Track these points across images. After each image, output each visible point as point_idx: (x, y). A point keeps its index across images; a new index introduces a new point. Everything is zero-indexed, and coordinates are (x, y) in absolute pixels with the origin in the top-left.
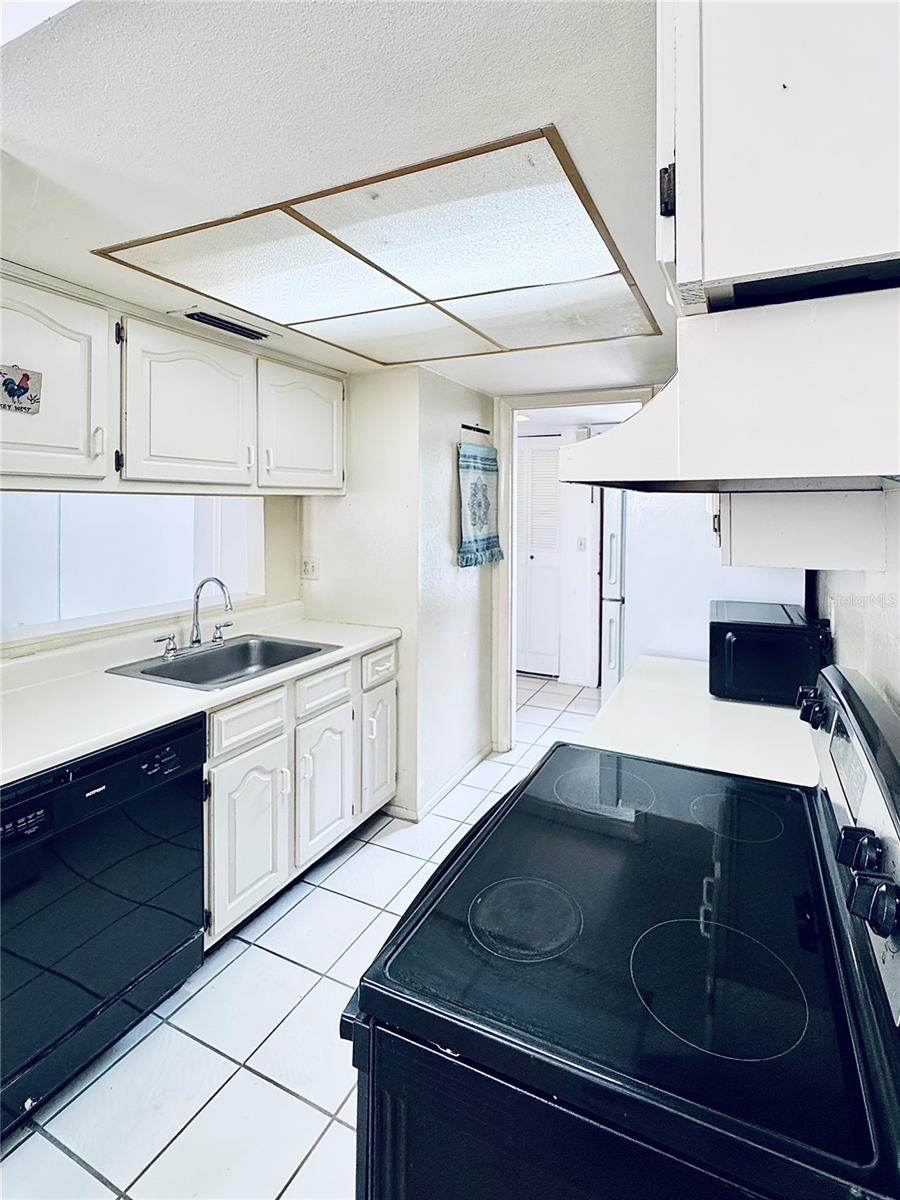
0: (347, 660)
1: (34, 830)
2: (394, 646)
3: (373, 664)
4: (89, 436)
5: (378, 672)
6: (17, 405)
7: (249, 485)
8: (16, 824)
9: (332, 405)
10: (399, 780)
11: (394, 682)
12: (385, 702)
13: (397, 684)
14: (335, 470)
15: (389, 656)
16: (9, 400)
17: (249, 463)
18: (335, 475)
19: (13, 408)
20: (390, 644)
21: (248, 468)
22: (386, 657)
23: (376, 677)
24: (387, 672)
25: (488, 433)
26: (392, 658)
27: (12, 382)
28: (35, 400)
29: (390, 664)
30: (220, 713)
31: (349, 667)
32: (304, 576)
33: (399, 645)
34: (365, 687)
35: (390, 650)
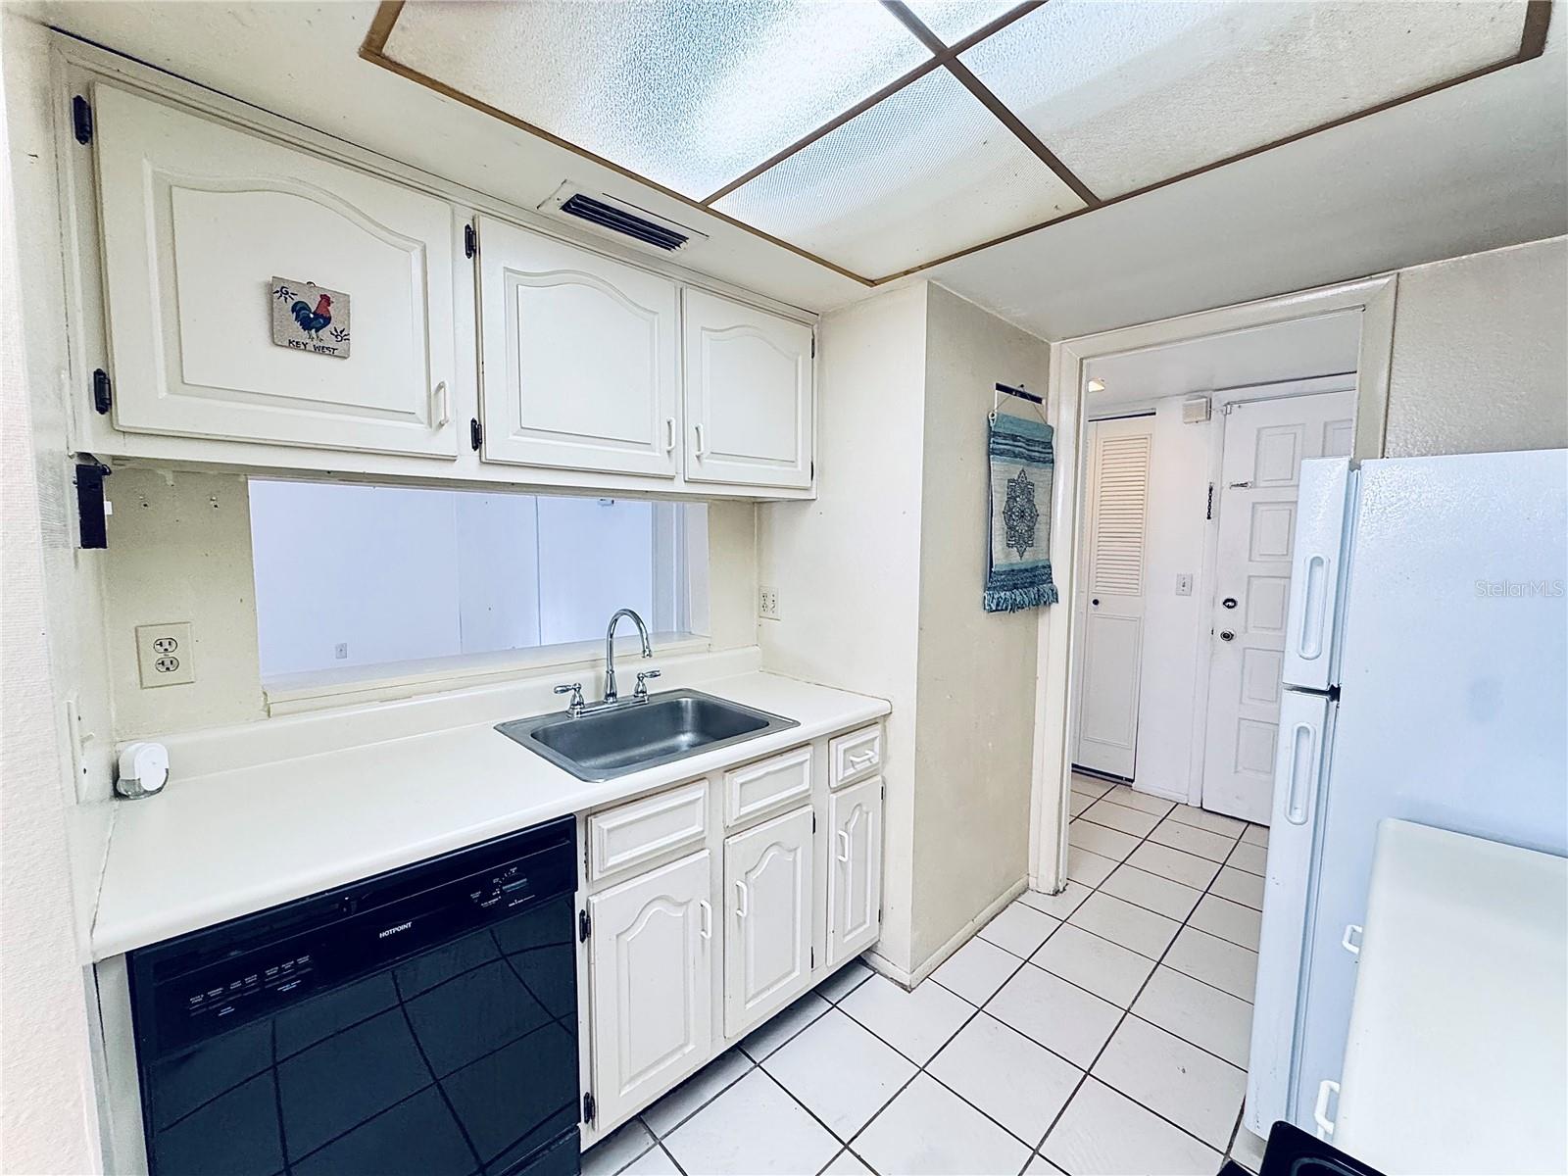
0: (806, 744)
1: (294, 985)
2: (879, 726)
3: (845, 751)
4: (429, 397)
5: (853, 764)
6: (316, 342)
7: (671, 479)
8: (262, 976)
9: (797, 361)
10: (884, 921)
11: (878, 778)
12: (864, 808)
13: (884, 783)
14: (800, 462)
15: (874, 739)
16: (302, 335)
17: (670, 444)
18: (800, 468)
19: (310, 347)
20: (873, 723)
21: (669, 452)
22: (866, 742)
23: (851, 771)
24: (868, 764)
25: (1038, 400)
26: (877, 743)
27: (305, 307)
28: (342, 336)
29: (874, 755)
30: (601, 817)
31: (808, 756)
32: (763, 614)
33: (887, 724)
34: (833, 785)
35: (874, 732)
